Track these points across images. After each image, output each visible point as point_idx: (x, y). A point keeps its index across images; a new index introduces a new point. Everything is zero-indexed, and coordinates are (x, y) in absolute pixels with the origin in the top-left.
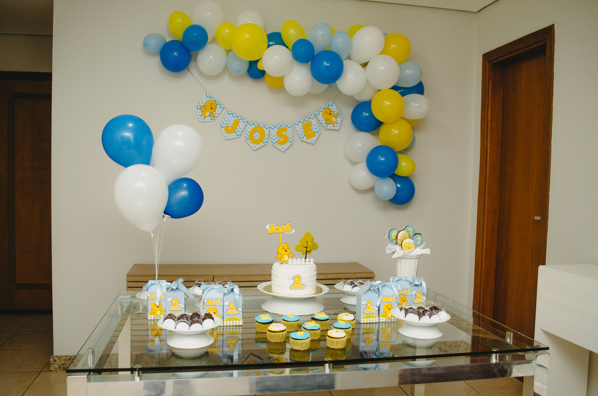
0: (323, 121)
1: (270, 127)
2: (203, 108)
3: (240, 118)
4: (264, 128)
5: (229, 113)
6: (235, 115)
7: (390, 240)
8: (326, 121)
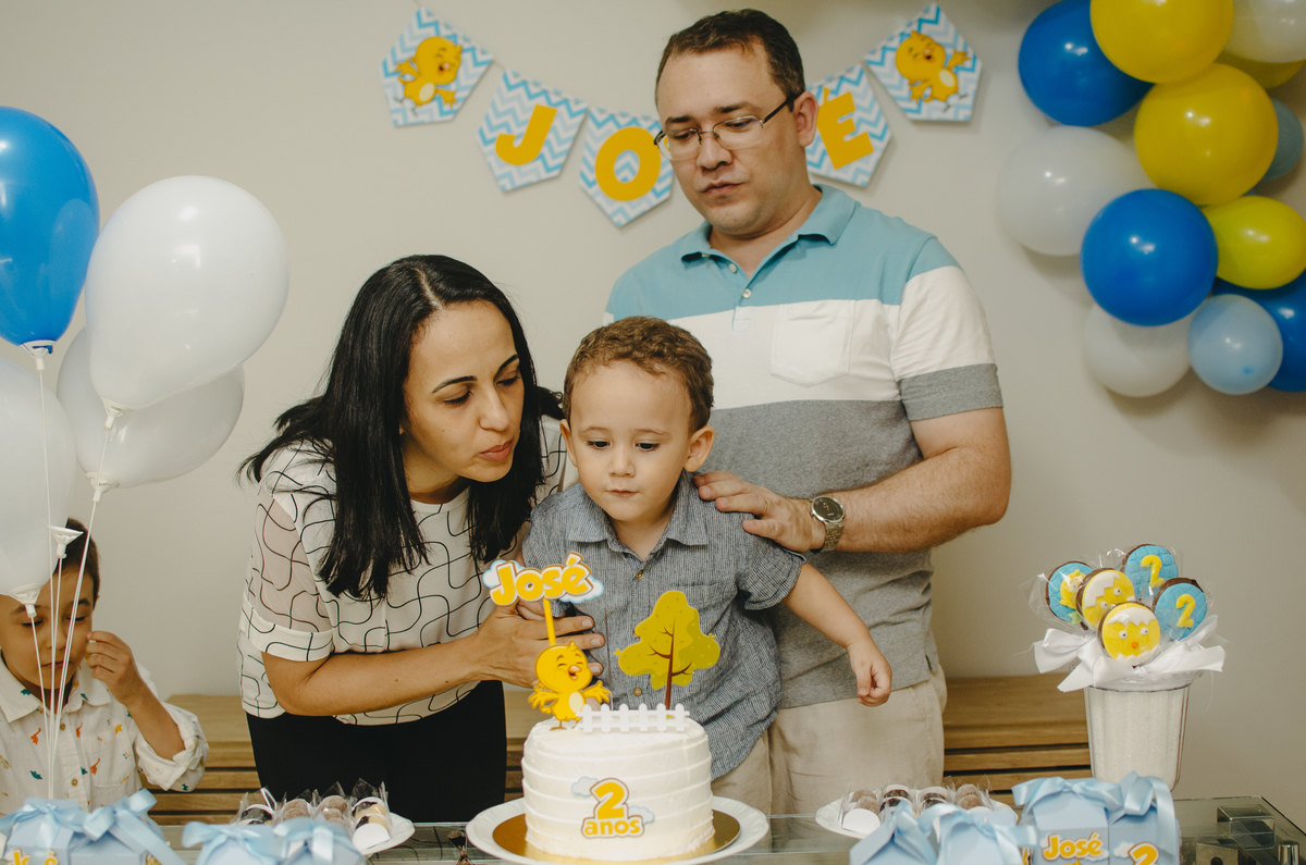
0: (899, 87)
2: (407, 71)
3: (555, 99)
5: (513, 81)
6: (534, 90)
7: (1054, 610)
8: (915, 89)
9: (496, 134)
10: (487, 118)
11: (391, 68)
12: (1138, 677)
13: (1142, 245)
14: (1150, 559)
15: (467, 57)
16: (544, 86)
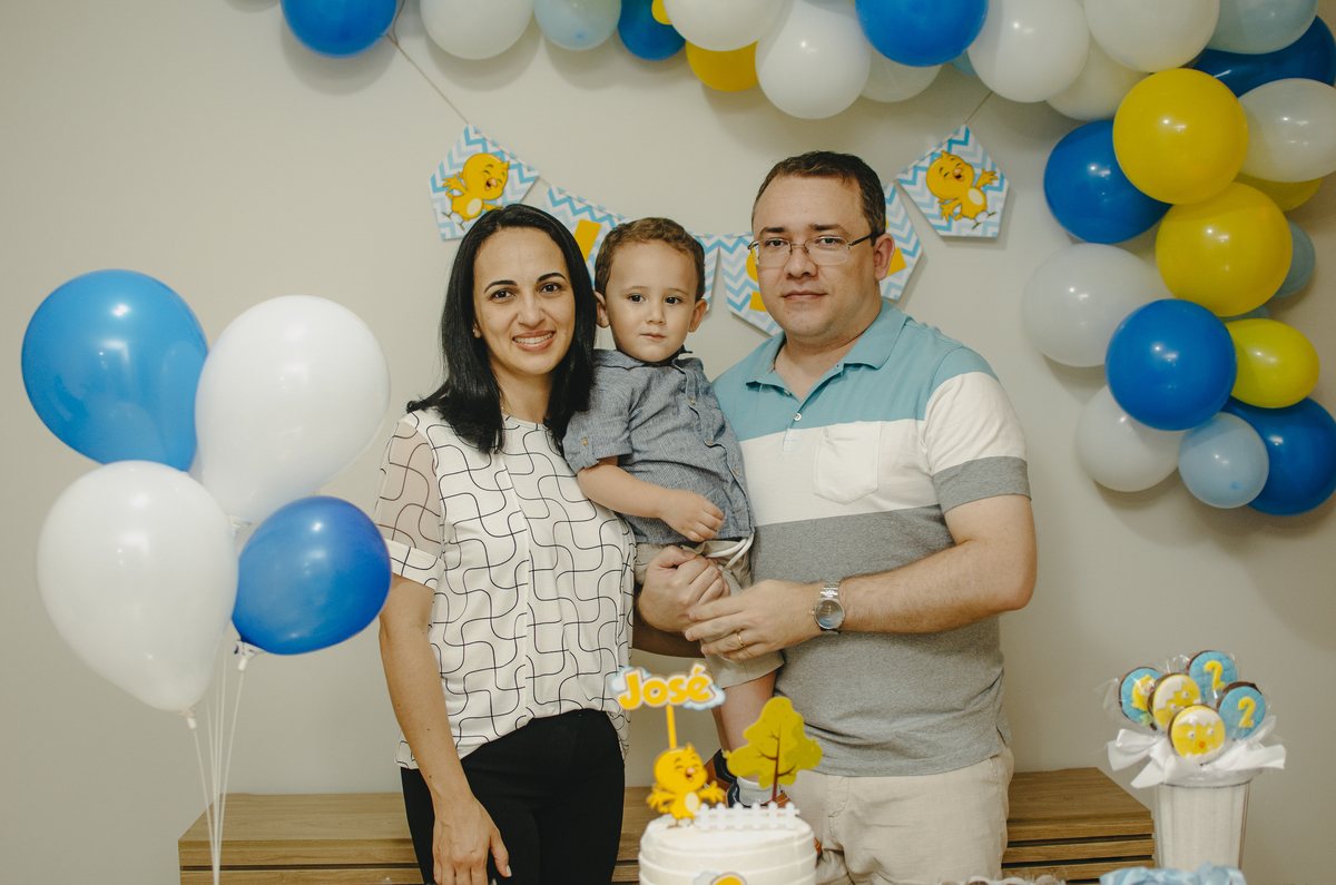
0: (930, 205)
2: (454, 186)
3: (598, 215)
5: (558, 198)
6: (578, 206)
7: (1127, 712)
8: (945, 207)
11: (440, 184)
12: (1205, 774)
13: (1163, 353)
14: (1211, 664)
15: (513, 173)
16: (588, 203)
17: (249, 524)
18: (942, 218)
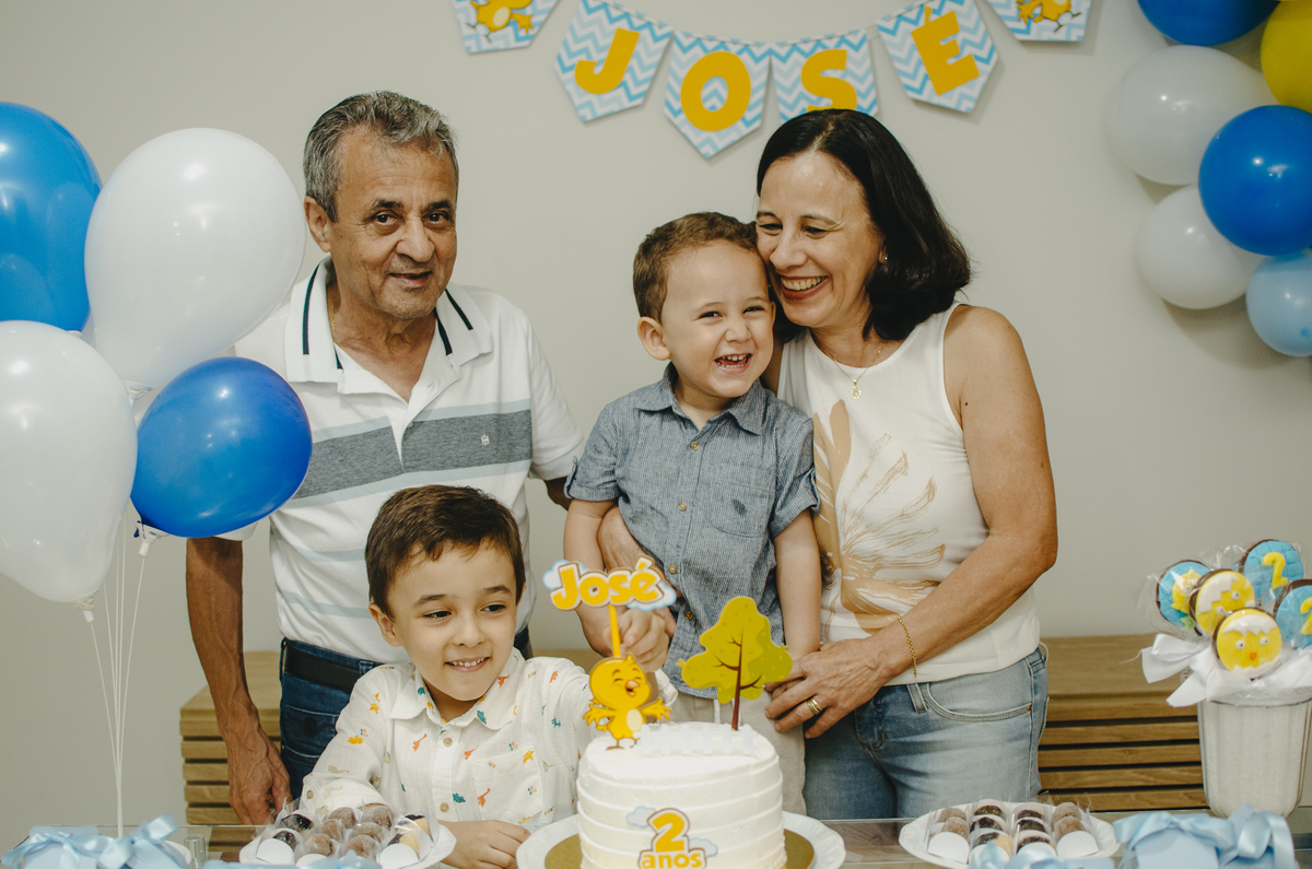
0: (1007, 6)
1: (770, 52)
3: (637, 23)
4: (745, 57)
6: (615, 13)
7: (1166, 614)
8: (1023, 7)
9: (575, 61)
10: (565, 44)
12: (1256, 691)
14: (1271, 556)
16: (626, 9)
17: (150, 389)
18: (1019, 20)
